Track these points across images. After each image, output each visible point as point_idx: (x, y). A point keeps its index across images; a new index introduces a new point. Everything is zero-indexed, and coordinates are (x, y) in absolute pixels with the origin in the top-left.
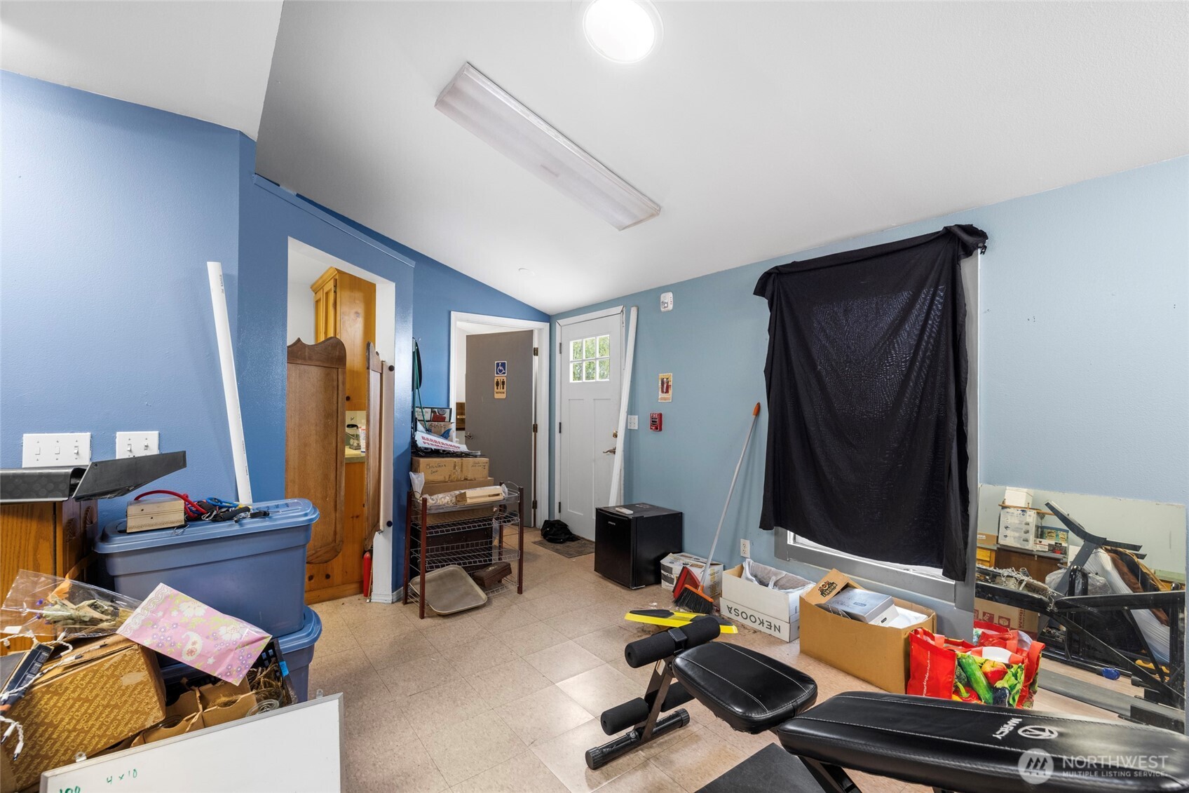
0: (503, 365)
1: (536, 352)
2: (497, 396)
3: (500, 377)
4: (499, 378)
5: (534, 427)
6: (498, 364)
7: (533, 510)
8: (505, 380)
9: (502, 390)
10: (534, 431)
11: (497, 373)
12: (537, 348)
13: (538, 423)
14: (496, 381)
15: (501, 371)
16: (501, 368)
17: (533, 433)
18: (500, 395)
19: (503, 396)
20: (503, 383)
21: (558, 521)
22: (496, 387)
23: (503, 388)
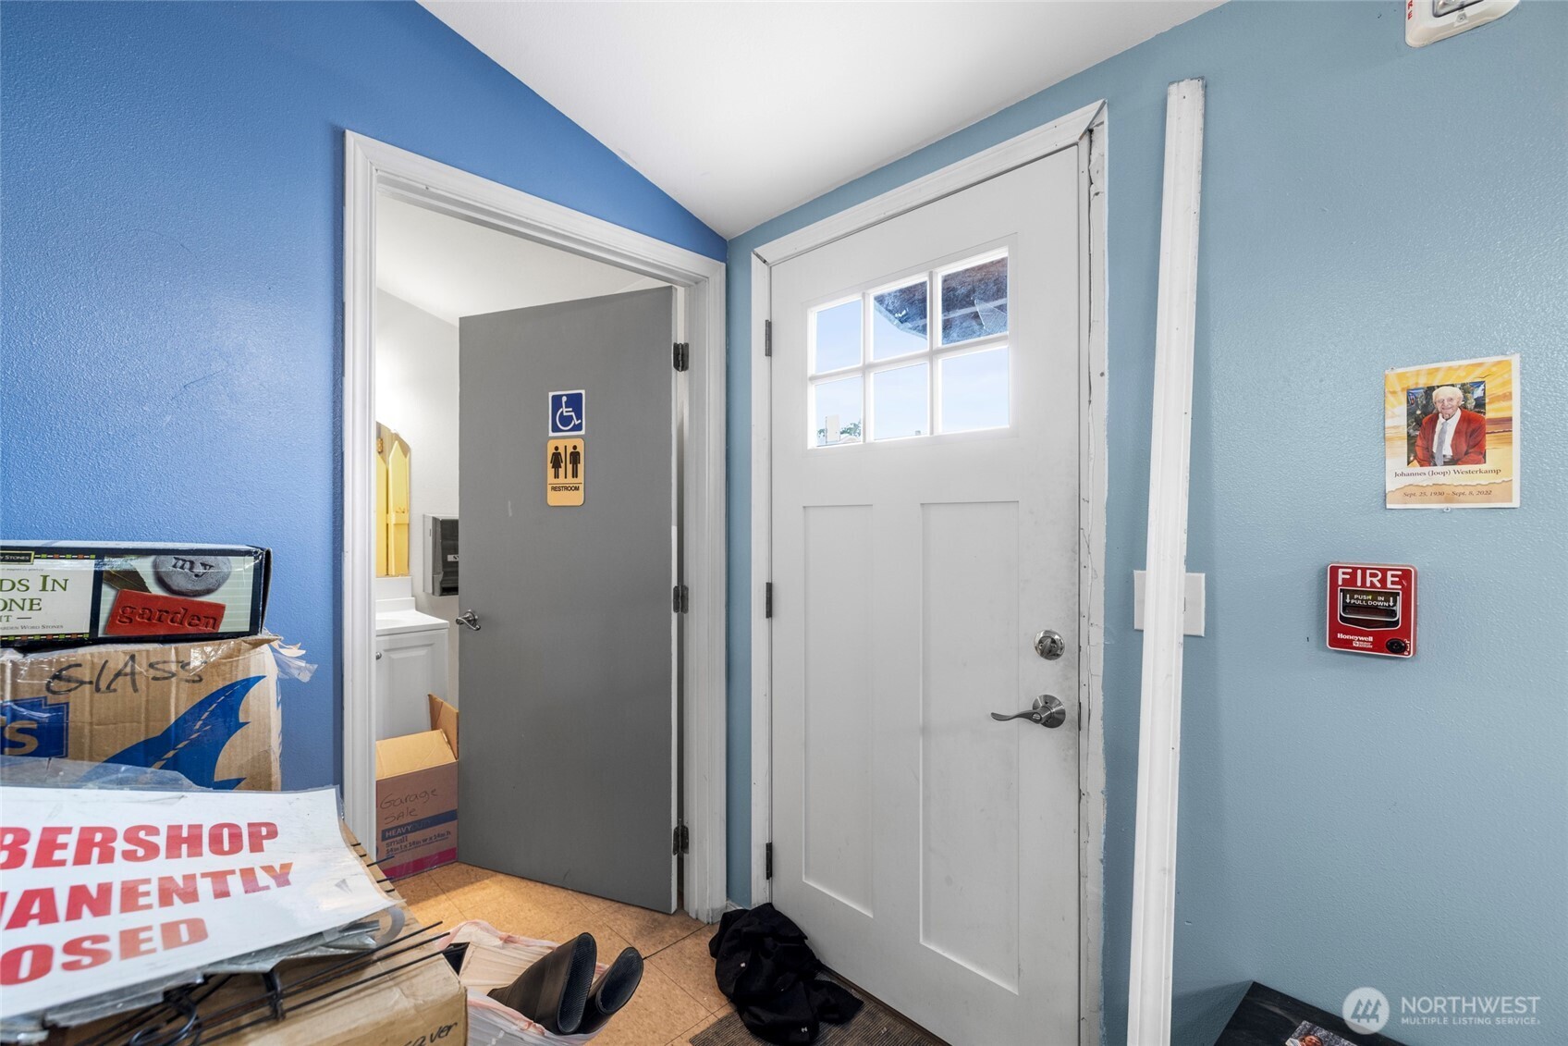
0: (575, 401)
1: (681, 358)
2: (554, 499)
3: (565, 441)
4: (561, 444)
5: (677, 596)
6: (557, 400)
7: (674, 858)
8: (581, 449)
9: (570, 480)
10: (676, 609)
11: (555, 429)
12: (687, 345)
13: (690, 581)
14: (551, 451)
15: (566, 421)
16: (566, 411)
17: (674, 616)
18: (566, 495)
19: (576, 498)
20: (575, 457)
21: (768, 910)
22: (551, 472)
23: (575, 475)
